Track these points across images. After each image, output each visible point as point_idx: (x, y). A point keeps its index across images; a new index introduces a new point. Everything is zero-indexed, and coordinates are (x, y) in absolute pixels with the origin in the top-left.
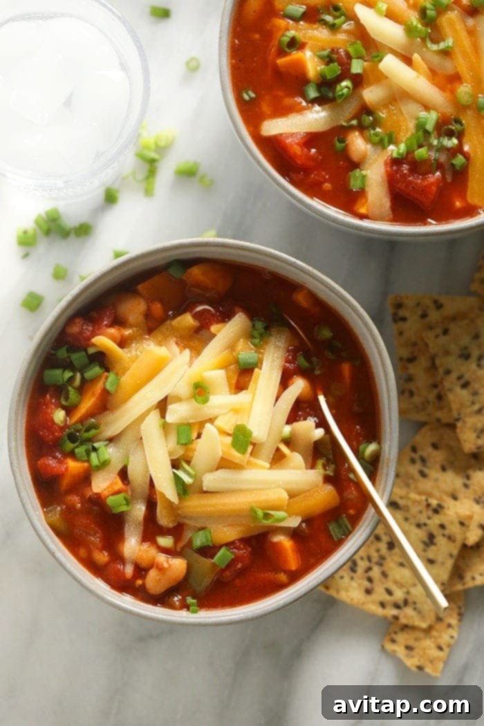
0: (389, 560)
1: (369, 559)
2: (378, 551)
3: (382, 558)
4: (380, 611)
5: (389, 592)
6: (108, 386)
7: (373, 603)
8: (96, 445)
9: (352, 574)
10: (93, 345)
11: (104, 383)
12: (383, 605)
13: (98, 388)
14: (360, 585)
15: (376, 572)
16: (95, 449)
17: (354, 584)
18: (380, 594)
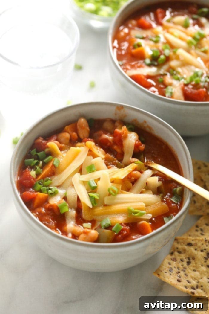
0: (188, 269)
1: (178, 268)
2: (182, 265)
3: (185, 268)
4: (185, 289)
5: (189, 282)
6: (55, 163)
7: (182, 286)
8: (51, 187)
9: (170, 273)
10: (48, 147)
11: (53, 162)
12: (186, 287)
13: (51, 164)
14: (174, 278)
15: (182, 273)
16: (50, 189)
17: (172, 277)
18: (184, 282)
